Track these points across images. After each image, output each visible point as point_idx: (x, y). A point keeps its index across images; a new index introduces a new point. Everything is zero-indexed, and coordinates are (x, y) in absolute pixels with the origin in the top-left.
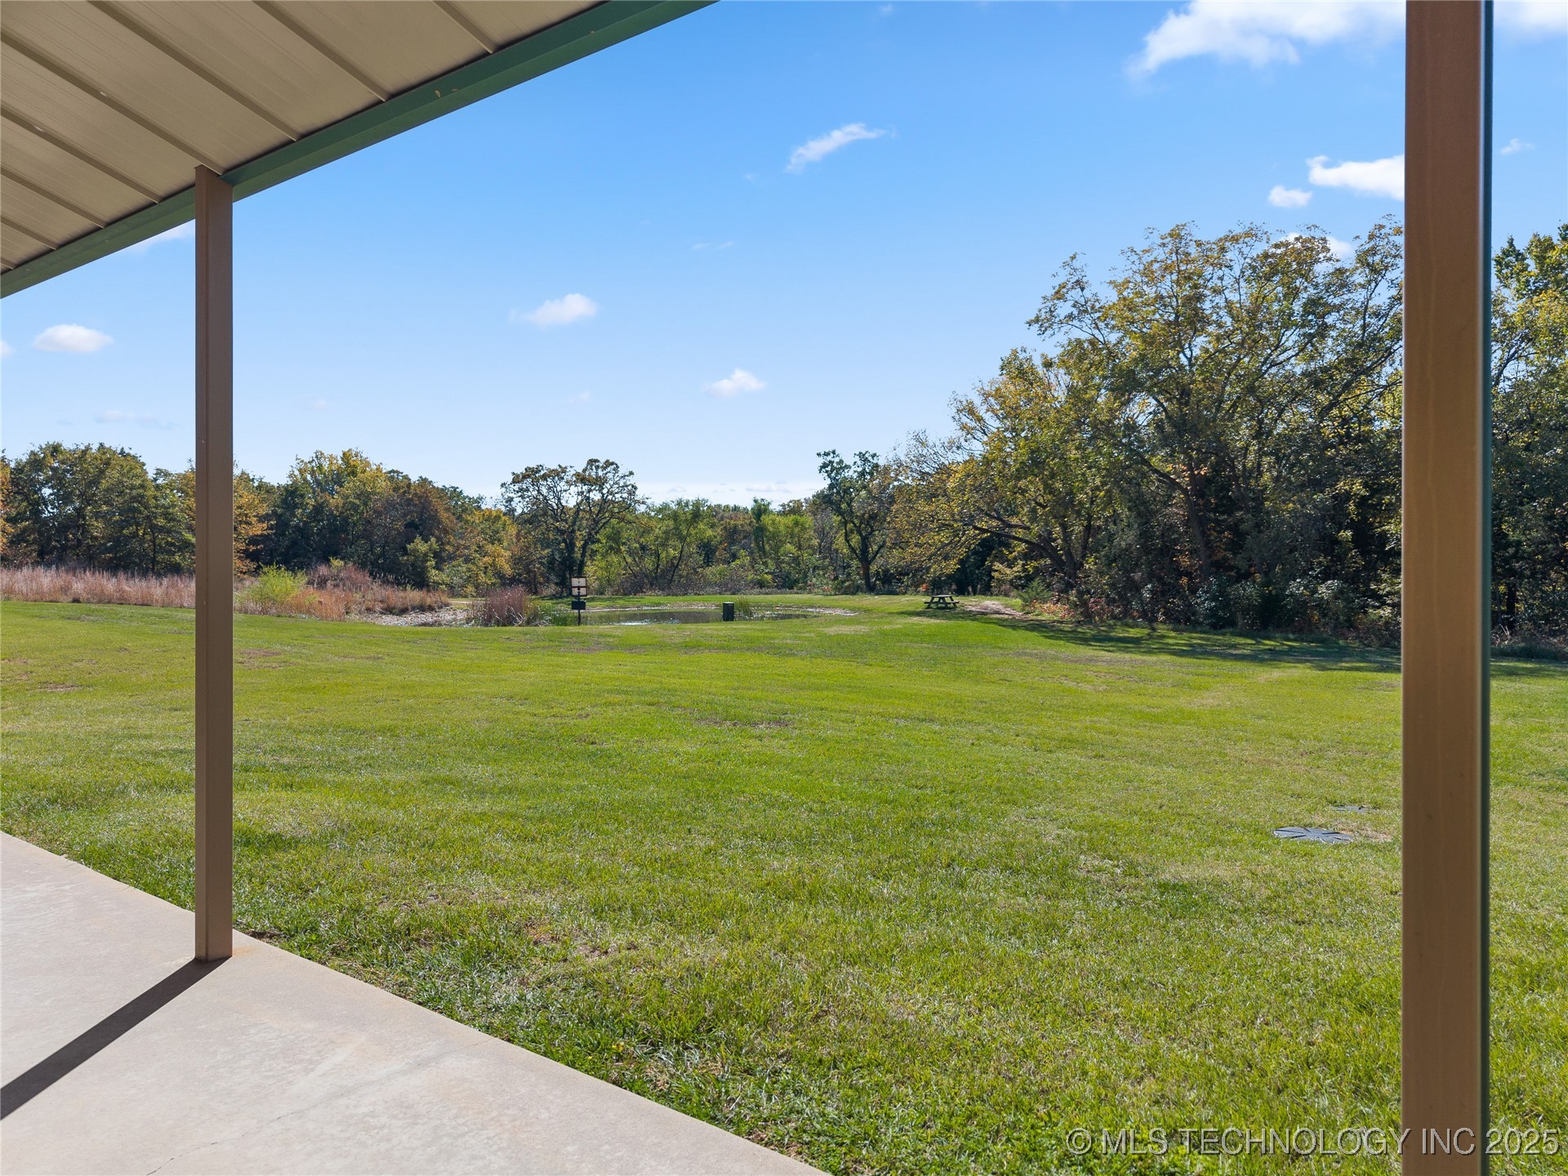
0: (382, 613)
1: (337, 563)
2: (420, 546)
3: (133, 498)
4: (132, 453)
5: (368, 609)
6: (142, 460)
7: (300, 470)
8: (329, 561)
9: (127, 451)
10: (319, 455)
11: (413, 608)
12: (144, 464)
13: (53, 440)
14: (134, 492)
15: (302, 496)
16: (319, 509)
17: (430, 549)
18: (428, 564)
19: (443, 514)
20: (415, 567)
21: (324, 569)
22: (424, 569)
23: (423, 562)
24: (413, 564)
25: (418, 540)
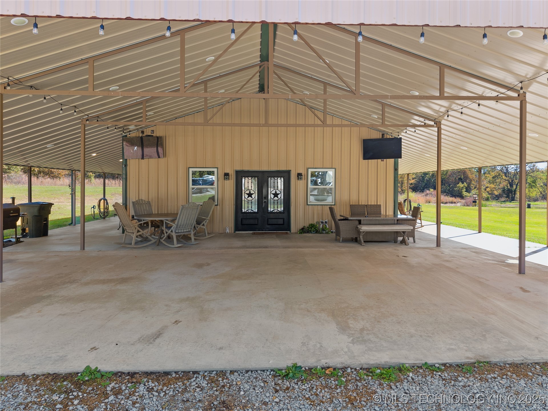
1: (432, 190)
2: (461, 185)
8: (430, 190)
11: (449, 202)
17: (464, 186)
18: (463, 190)
19: (470, 176)
20: (459, 191)
21: (428, 192)
22: (462, 192)
23: (461, 190)
24: (458, 191)
25: (460, 183)
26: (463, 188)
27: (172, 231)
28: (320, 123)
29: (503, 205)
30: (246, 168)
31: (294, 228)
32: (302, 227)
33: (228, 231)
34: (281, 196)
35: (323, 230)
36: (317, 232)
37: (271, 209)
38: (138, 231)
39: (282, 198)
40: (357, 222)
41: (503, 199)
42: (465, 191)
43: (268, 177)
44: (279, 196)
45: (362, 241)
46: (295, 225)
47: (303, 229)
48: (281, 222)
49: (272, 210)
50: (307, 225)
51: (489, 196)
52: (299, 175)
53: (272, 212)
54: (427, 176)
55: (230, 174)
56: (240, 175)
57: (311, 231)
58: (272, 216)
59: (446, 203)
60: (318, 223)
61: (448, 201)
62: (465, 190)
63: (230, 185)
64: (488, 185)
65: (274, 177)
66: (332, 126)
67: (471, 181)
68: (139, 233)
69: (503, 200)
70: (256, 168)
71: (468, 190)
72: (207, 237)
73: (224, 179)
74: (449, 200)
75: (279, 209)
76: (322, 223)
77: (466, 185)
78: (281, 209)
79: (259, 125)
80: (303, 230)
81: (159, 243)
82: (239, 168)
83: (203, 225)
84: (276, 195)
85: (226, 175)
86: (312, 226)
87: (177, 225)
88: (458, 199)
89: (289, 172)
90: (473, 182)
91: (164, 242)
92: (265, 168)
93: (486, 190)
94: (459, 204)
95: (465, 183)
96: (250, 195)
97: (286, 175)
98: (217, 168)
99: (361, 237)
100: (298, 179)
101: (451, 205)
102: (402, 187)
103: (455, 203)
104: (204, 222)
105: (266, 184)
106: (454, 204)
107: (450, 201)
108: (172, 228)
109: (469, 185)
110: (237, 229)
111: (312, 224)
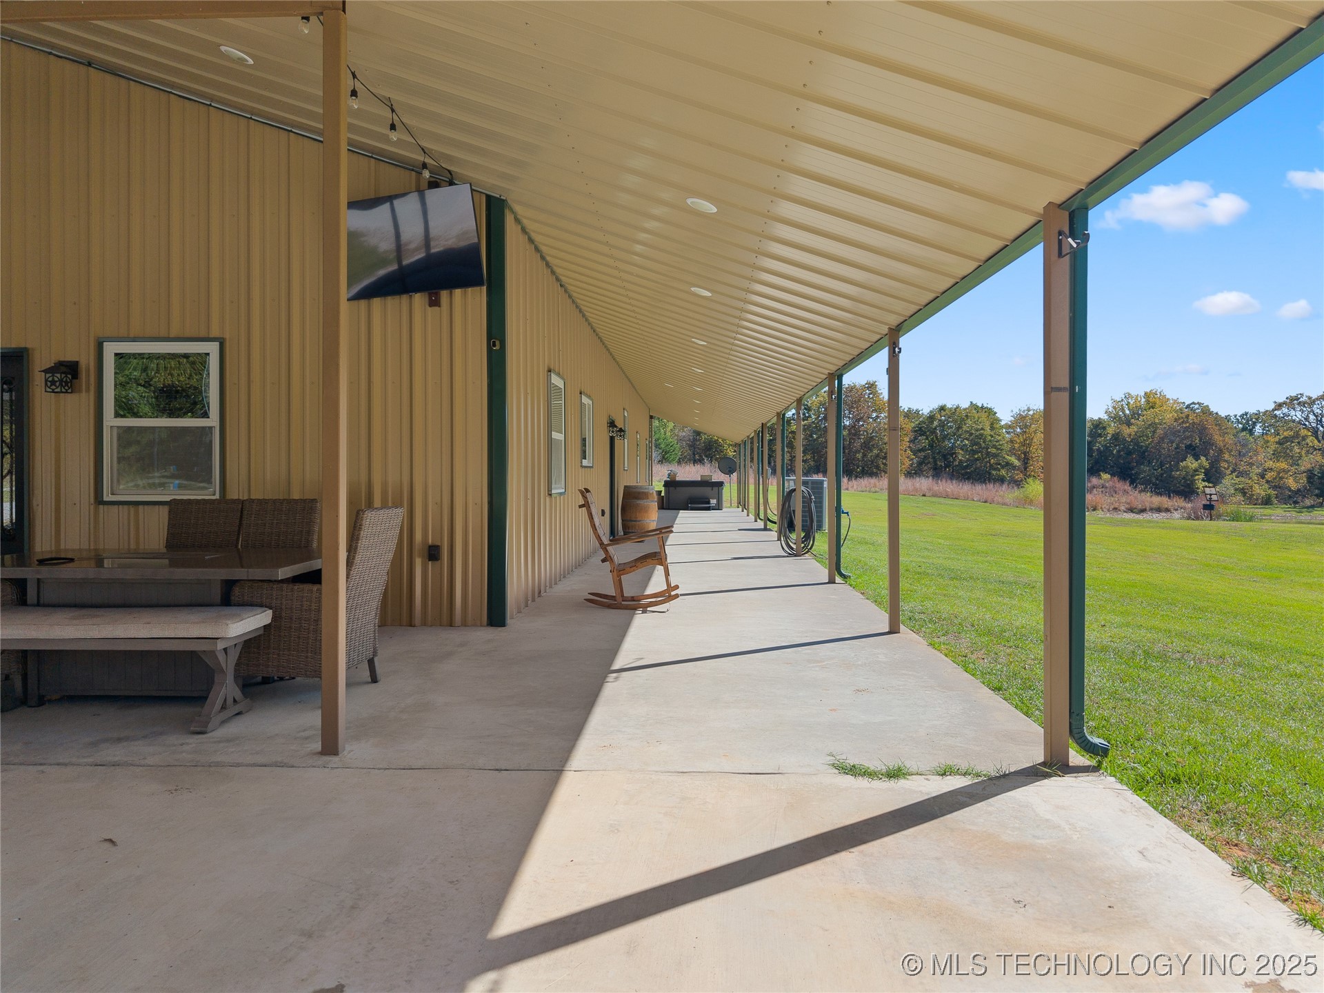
0: (1125, 512)
1: (1106, 476)
2: (1191, 463)
3: (976, 436)
4: (989, 406)
5: (1115, 509)
6: (995, 410)
7: (1114, 408)
8: (1100, 475)
9: (985, 406)
10: (1128, 396)
11: (1151, 509)
12: (996, 413)
13: (941, 403)
14: (978, 433)
15: (1104, 428)
16: (1116, 437)
17: (1201, 466)
18: (1197, 477)
19: (1217, 438)
20: (1186, 480)
21: (1095, 480)
22: (1193, 482)
23: (1193, 476)
24: (1184, 478)
25: (1190, 459)
26: (1196, 470)
29: (1305, 516)
41: (1308, 502)
42: (1203, 480)
51: (1274, 492)
54: (1099, 439)
59: (1143, 511)
61: (1148, 506)
62: (1202, 476)
64: (1270, 464)
67: (1221, 451)
69: (1309, 504)
71: (1213, 476)
74: (1151, 502)
77: (1206, 464)
88: (1179, 502)
90: (1226, 456)
93: (1263, 477)
94: (1176, 515)
95: (1203, 458)
101: (1155, 515)
102: (1025, 469)
103: (1167, 510)
106: (1163, 514)
107: (1154, 506)
109: (1215, 463)
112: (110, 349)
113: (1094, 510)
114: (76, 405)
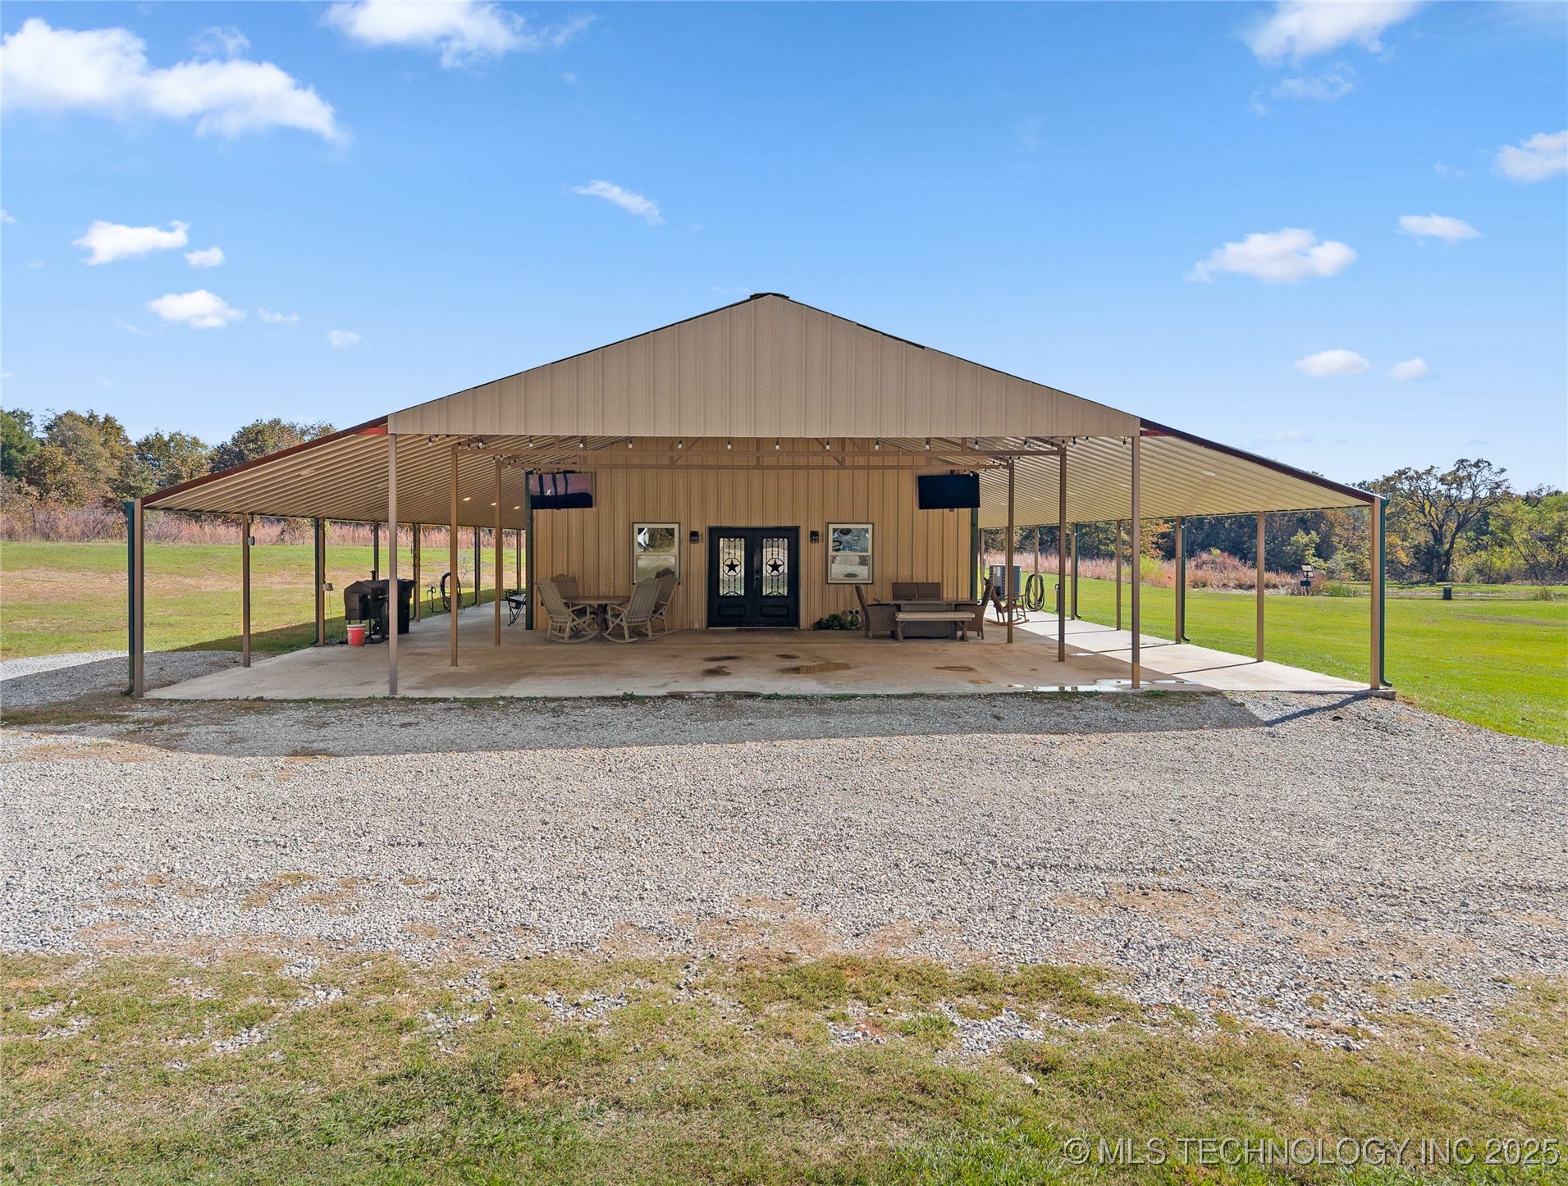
0: (1234, 588)
1: (1216, 552)
2: (1301, 538)
5: (1224, 585)
8: (1211, 550)
17: (1312, 541)
18: (1307, 552)
21: (1205, 556)
22: (1303, 557)
23: (1303, 551)
25: (1301, 533)
26: (1306, 545)
27: (621, 620)
28: (836, 463)
30: (726, 523)
31: (805, 620)
32: (817, 620)
33: (696, 626)
34: (784, 569)
35: (852, 623)
36: (843, 627)
37: (766, 591)
38: (573, 620)
39: (786, 571)
40: (895, 608)
42: (1314, 556)
43: (763, 538)
44: (781, 569)
45: (900, 635)
46: (807, 616)
47: (819, 623)
48: (783, 611)
49: (769, 591)
50: (826, 616)
52: (814, 535)
53: (767, 596)
55: (700, 533)
56: (716, 533)
57: (832, 626)
58: (768, 602)
59: (1252, 587)
60: (844, 613)
62: (1312, 551)
63: (700, 550)
65: (772, 537)
66: (854, 468)
67: (1332, 527)
68: (575, 623)
69: (1416, 580)
70: (741, 522)
71: (1324, 551)
72: (667, 632)
73: (691, 541)
75: (781, 591)
76: (851, 612)
77: (1317, 539)
78: (784, 591)
79: (748, 467)
80: (820, 626)
81: (599, 639)
82: (714, 524)
83: (661, 614)
84: (775, 567)
85: (694, 535)
86: (834, 617)
87: (630, 611)
88: (1285, 578)
89: (796, 530)
90: (1337, 530)
91: (608, 637)
92: (757, 523)
94: (1282, 591)
95: (1314, 533)
96: (732, 567)
97: (791, 534)
98: (679, 523)
99: (899, 629)
100: (812, 541)
103: (1274, 586)
104: (662, 610)
105: (758, 550)
108: (622, 616)
109: (1326, 538)
110: (711, 622)
111: (834, 615)
112: (831, 527)
113: (1204, 586)
114: (817, 547)
